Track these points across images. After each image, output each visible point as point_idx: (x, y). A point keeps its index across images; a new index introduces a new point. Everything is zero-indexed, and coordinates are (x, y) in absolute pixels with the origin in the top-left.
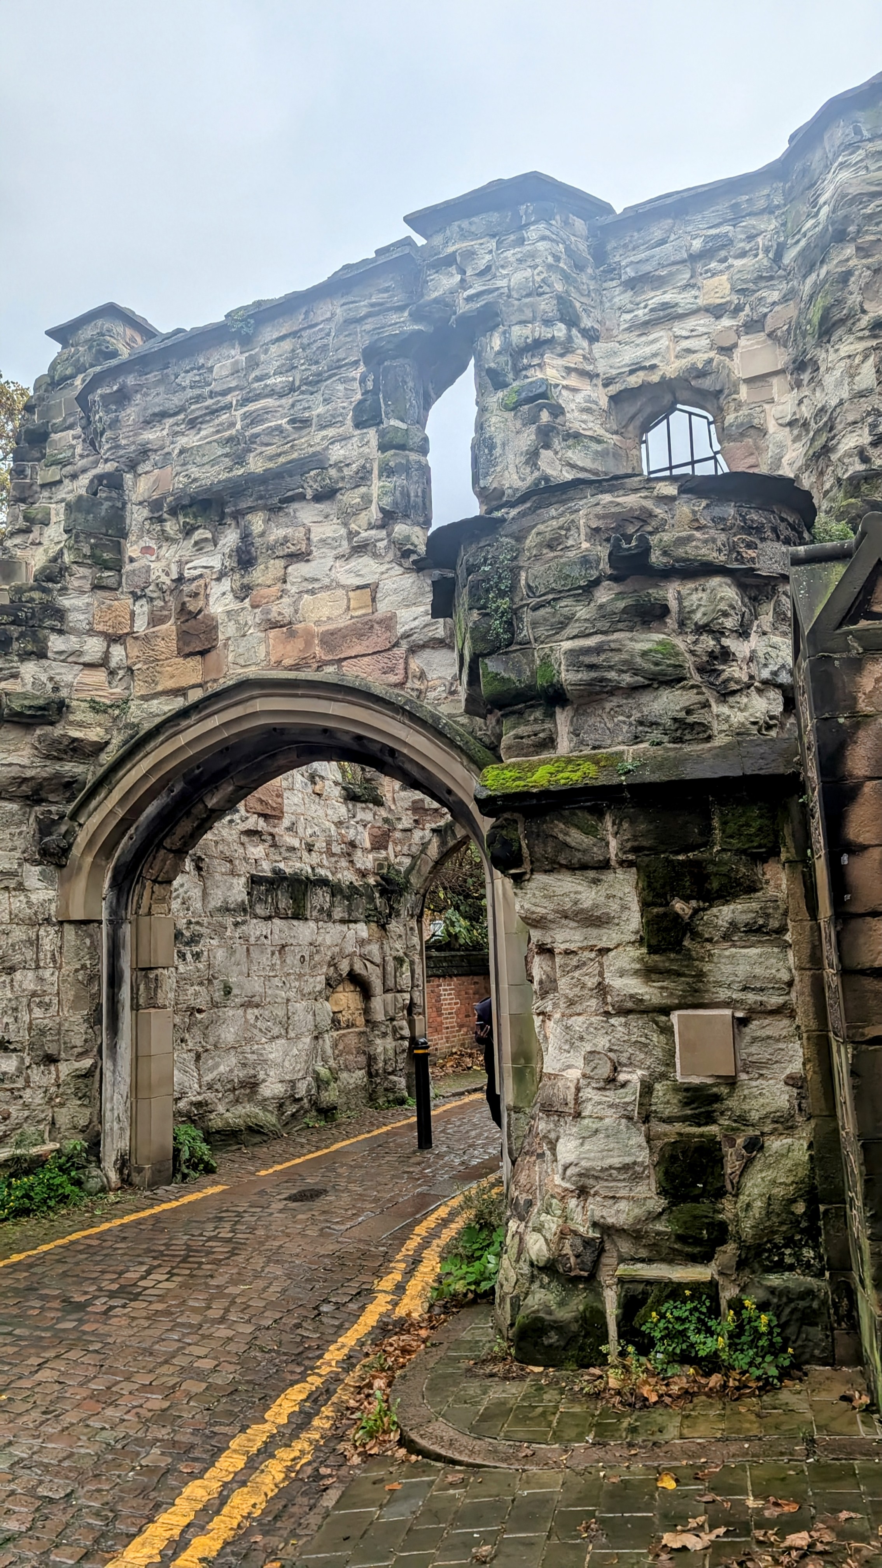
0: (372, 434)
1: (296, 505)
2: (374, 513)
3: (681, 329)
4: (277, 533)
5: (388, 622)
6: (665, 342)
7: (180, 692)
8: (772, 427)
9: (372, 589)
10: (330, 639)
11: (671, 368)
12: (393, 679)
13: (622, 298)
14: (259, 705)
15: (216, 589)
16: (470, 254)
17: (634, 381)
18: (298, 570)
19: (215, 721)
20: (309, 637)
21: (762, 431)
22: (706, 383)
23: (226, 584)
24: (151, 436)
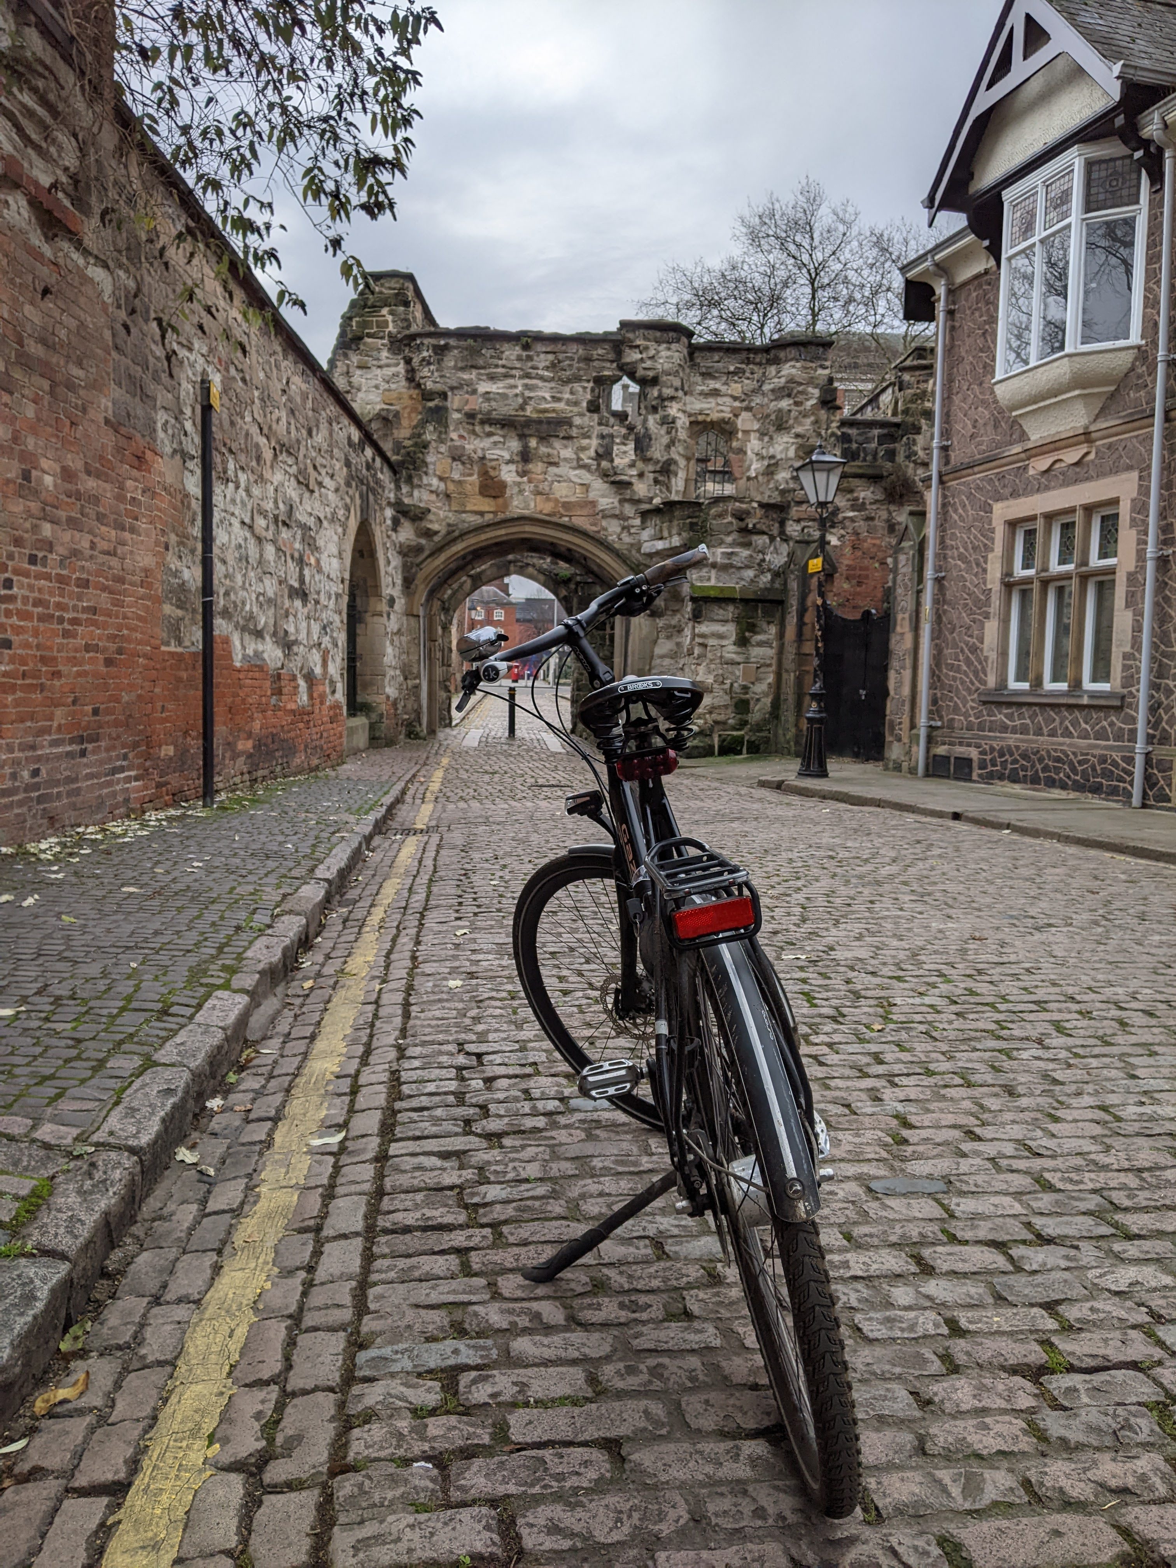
0: (596, 416)
1: (552, 439)
2: (592, 453)
3: (720, 400)
4: (543, 450)
5: (593, 503)
6: (713, 405)
7: (482, 514)
8: (749, 452)
9: (586, 487)
10: (567, 505)
11: (715, 416)
12: (595, 529)
13: (699, 379)
14: (528, 528)
15: (505, 469)
16: (647, 348)
17: (700, 418)
18: (553, 470)
19: (503, 532)
20: (556, 501)
21: (745, 453)
22: (727, 427)
23: (513, 467)
24: (466, 376)
